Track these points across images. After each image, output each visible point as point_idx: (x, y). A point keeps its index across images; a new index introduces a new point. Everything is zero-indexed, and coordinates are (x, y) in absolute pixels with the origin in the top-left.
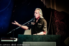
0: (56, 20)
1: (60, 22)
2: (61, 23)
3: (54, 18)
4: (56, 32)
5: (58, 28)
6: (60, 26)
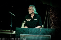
0: (51, 15)
2: (56, 18)
3: (49, 13)
4: (51, 26)
5: (53, 23)
6: (55, 20)
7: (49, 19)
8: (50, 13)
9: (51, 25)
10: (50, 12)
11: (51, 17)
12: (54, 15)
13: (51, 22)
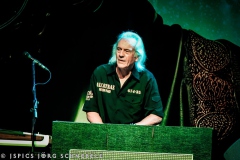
0: (196, 73)
1: (213, 78)
2: (214, 83)
4: (196, 116)
5: (205, 103)
6: (212, 93)
7: (188, 88)
8: (192, 62)
9: (195, 112)
10: (191, 57)
11: (198, 79)
12: (210, 70)
13: (197, 102)
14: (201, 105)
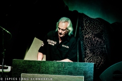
1: (94, 37)
2: (95, 40)
3: (82, 30)
4: (85, 57)
5: (90, 50)
6: (94, 45)
7: (82, 42)
8: (84, 30)
9: (85, 55)
10: (83, 27)
11: (86, 38)
12: (93, 33)
13: (86, 49)
14: (88, 51)
